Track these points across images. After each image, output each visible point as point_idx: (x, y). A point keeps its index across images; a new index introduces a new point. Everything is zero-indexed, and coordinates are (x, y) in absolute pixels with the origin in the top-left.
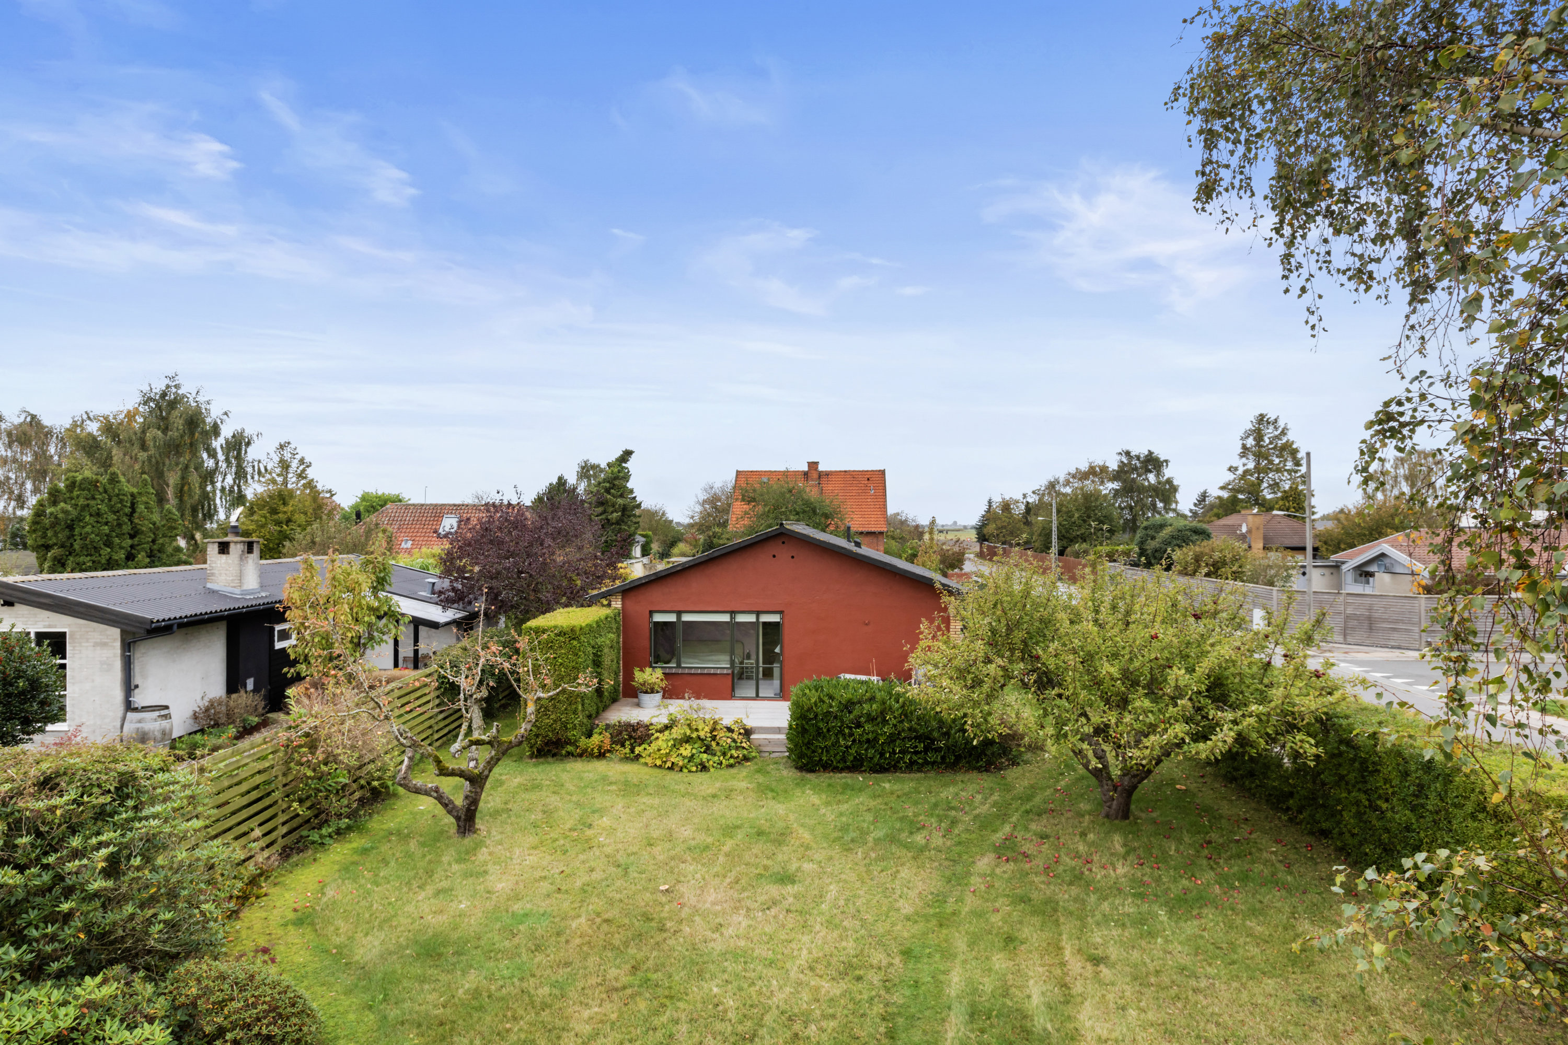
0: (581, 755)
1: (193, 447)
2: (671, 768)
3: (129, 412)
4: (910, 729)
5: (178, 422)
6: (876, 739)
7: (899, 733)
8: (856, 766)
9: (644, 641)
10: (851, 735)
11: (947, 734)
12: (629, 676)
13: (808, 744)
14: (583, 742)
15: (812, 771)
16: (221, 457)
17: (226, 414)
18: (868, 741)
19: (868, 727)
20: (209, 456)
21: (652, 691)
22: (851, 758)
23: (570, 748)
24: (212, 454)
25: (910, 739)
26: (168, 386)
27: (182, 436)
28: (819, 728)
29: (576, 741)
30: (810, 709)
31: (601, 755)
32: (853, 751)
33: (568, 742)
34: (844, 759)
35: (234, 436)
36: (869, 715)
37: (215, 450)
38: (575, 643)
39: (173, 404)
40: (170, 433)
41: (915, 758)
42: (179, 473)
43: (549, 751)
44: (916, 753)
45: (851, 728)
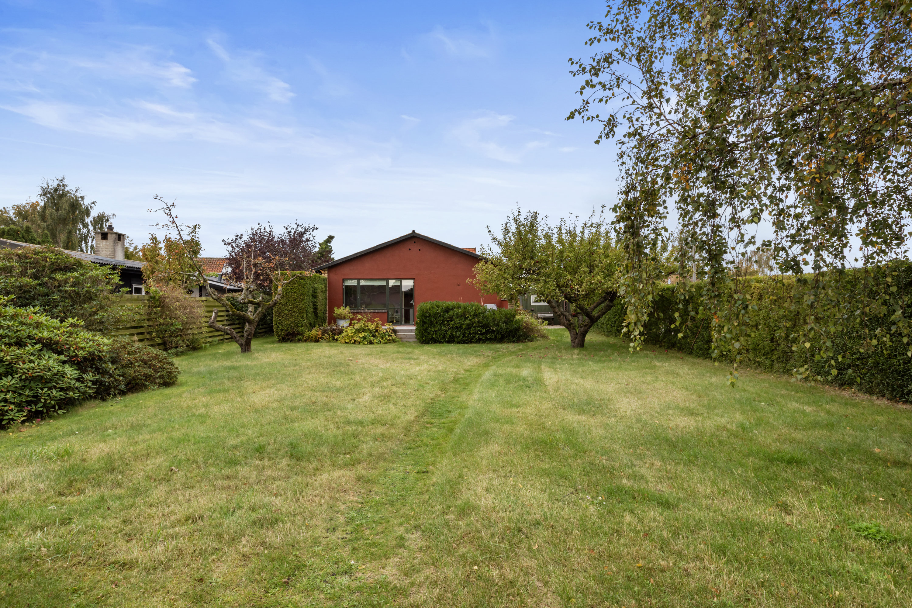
0: (306, 341)
1: (75, 222)
2: (354, 343)
3: (33, 204)
4: (478, 322)
5: (65, 205)
6: (461, 327)
7: (473, 324)
8: (451, 340)
9: (340, 295)
10: (448, 325)
11: (497, 325)
12: (331, 311)
13: (426, 330)
14: (307, 333)
15: (427, 343)
16: (91, 228)
17: (93, 203)
18: (457, 328)
19: (457, 320)
20: (84, 227)
21: (344, 318)
22: (448, 336)
23: (300, 337)
24: (86, 226)
25: (478, 327)
26: (58, 185)
27: (68, 214)
28: (432, 321)
29: (303, 333)
30: (427, 312)
31: (317, 341)
32: (449, 333)
33: (299, 334)
34: (444, 337)
35: (98, 216)
36: (457, 314)
37: (87, 224)
38: (302, 281)
39: (61, 196)
40: (60, 212)
41: (481, 337)
42: (66, 235)
43: (288, 339)
44: (481, 334)
45: (448, 321)
